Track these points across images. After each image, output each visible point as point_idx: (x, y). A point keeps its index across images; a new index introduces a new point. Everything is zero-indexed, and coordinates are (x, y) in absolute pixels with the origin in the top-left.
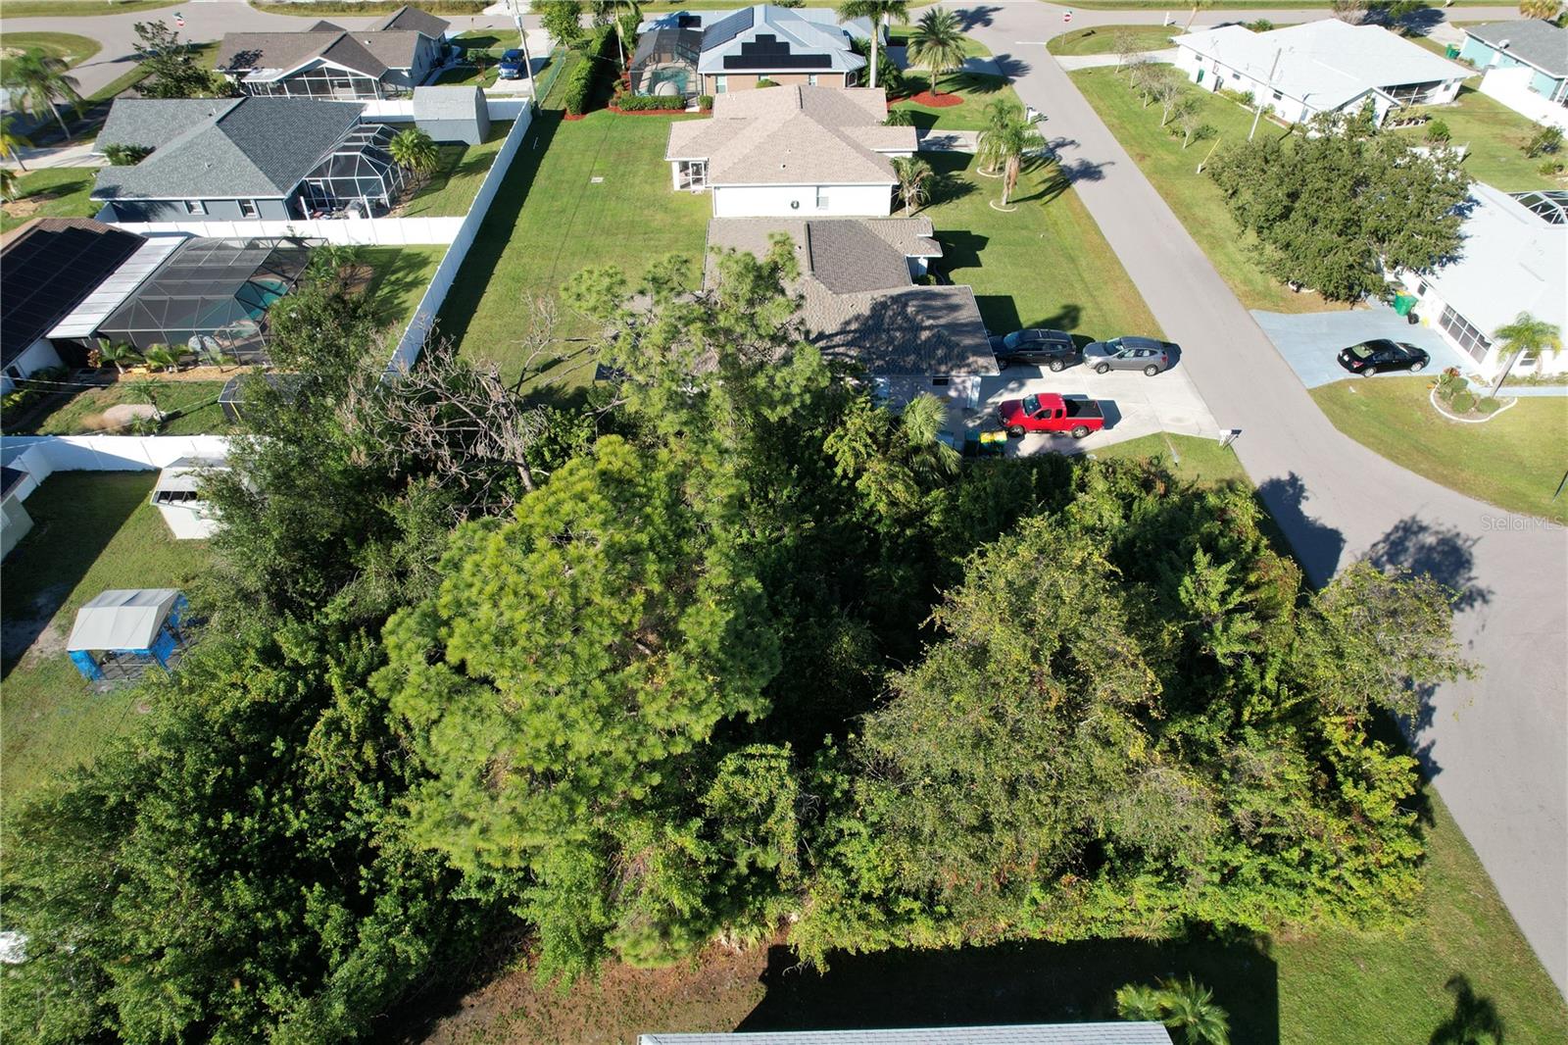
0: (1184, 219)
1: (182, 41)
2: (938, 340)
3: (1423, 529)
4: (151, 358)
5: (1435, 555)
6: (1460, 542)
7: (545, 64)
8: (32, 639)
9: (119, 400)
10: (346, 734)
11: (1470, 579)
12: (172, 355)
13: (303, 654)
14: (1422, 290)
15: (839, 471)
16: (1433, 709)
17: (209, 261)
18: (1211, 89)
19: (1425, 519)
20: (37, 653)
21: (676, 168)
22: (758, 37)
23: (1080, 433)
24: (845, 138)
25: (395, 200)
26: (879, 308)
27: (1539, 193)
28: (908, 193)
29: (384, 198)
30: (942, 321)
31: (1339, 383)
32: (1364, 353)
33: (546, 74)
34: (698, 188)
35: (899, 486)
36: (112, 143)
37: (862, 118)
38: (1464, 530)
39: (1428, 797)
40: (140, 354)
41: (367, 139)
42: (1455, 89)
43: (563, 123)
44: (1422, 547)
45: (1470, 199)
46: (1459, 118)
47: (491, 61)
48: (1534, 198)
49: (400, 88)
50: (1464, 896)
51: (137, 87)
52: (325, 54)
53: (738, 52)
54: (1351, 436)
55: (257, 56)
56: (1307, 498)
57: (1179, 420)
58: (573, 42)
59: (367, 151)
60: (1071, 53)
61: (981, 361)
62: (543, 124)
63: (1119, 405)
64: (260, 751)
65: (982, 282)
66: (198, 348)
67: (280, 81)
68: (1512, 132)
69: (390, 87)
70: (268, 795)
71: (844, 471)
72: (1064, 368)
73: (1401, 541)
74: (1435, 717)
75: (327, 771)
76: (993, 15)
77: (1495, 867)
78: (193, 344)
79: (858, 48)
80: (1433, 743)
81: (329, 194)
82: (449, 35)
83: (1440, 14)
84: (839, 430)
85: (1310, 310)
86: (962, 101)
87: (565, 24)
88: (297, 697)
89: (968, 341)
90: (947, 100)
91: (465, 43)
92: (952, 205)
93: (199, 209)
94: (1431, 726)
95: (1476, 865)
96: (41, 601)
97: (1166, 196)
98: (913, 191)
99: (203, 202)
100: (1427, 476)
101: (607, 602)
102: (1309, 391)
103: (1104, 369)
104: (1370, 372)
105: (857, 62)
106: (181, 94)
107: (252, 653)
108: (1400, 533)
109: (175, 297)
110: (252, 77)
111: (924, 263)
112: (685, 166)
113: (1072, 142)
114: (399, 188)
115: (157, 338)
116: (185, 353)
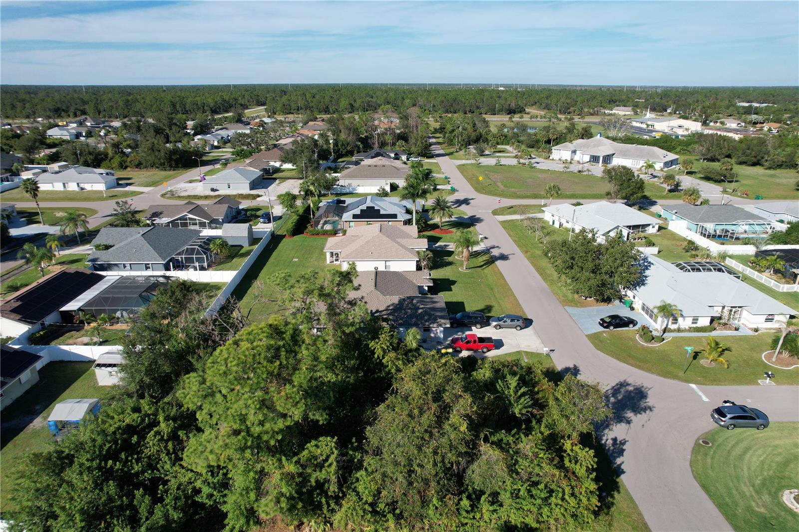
0: (541, 274)
1: (132, 208)
2: (426, 313)
3: (628, 385)
4: (101, 320)
5: (632, 394)
6: (643, 389)
7: (280, 218)
8: (31, 421)
9: (83, 336)
10: (163, 437)
11: (646, 402)
12: (108, 319)
13: (150, 408)
14: (634, 297)
15: (376, 356)
16: (624, 450)
17: (130, 283)
18: (558, 227)
19: (630, 381)
20: (32, 427)
21: (328, 255)
22: (367, 207)
23: (485, 350)
24: (398, 243)
25: (209, 266)
26: (401, 302)
27: (681, 262)
28: (423, 264)
29: (205, 265)
30: (427, 306)
31: (599, 332)
32: (608, 320)
33: (279, 222)
34: (338, 263)
35: (400, 362)
36: (98, 243)
37: (408, 236)
38: (645, 385)
39: (618, 482)
40: (95, 318)
41: (201, 242)
42: (657, 227)
43: (284, 239)
44: (627, 391)
45: (650, 263)
46: (659, 238)
47: (257, 217)
48: (680, 264)
49: (217, 226)
50: (630, 519)
51: (110, 225)
52: (188, 212)
53: (359, 213)
54: (602, 351)
55: (161, 213)
56: (580, 374)
57: (529, 346)
58: (292, 210)
59: (200, 246)
60: (502, 215)
61: (443, 321)
62: (275, 240)
63: (504, 341)
64: (127, 442)
65: (452, 297)
66: (120, 316)
67: (169, 223)
68: (679, 243)
69: (213, 225)
70: (127, 458)
71: (378, 356)
72: (481, 327)
73: (619, 389)
74: (625, 453)
75: (152, 451)
76: (471, 201)
77: (643, 508)
78: (118, 314)
79: (408, 212)
80: (623, 462)
81: (182, 262)
82: (241, 207)
83: (656, 202)
84: (377, 340)
85: (590, 306)
86: (453, 232)
87: (289, 203)
88: (144, 425)
89: (439, 314)
90: (446, 232)
91: (246, 210)
92: (443, 269)
93: (128, 267)
94: (623, 456)
95: (635, 507)
96: (38, 407)
97: (534, 265)
98: (425, 263)
99: (130, 264)
100: (632, 366)
101: (265, 363)
102: (586, 335)
103: (498, 327)
104: (612, 328)
105: (408, 217)
106: (128, 226)
107: (129, 408)
108: (619, 386)
109: (114, 296)
110: (158, 221)
111: (426, 288)
112: (332, 254)
113: (498, 247)
114: (212, 261)
115: (104, 311)
116: (114, 318)
